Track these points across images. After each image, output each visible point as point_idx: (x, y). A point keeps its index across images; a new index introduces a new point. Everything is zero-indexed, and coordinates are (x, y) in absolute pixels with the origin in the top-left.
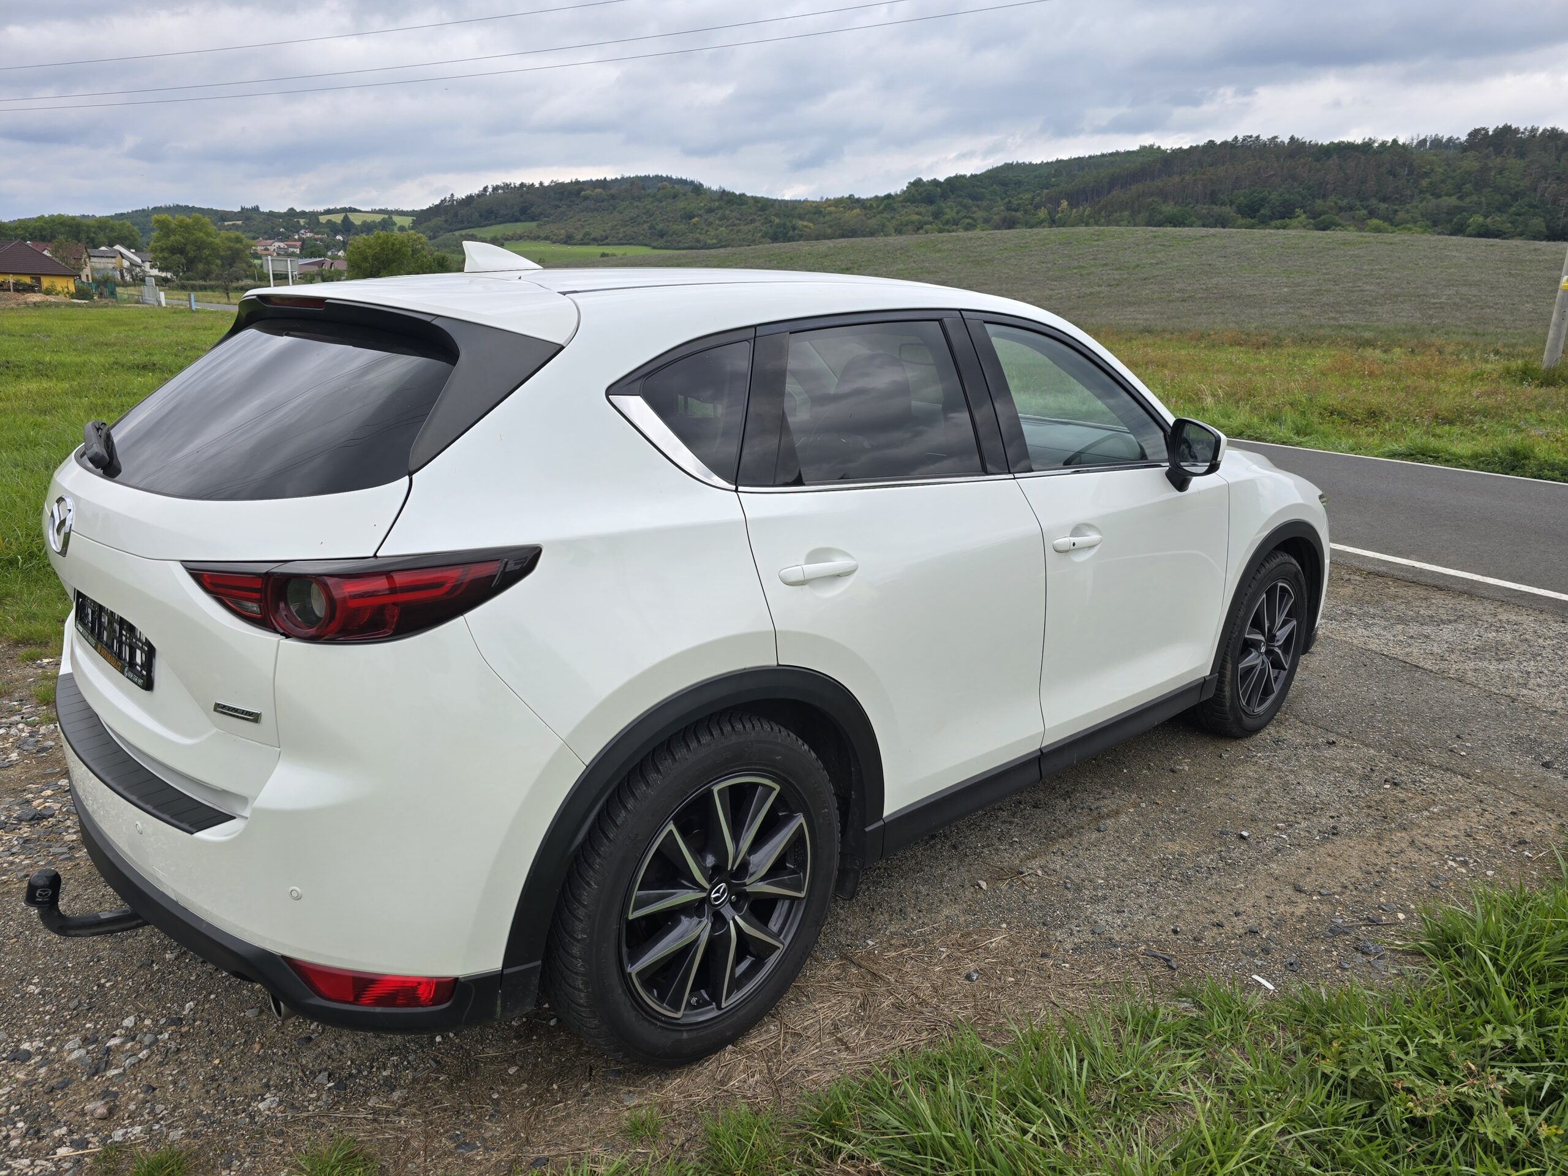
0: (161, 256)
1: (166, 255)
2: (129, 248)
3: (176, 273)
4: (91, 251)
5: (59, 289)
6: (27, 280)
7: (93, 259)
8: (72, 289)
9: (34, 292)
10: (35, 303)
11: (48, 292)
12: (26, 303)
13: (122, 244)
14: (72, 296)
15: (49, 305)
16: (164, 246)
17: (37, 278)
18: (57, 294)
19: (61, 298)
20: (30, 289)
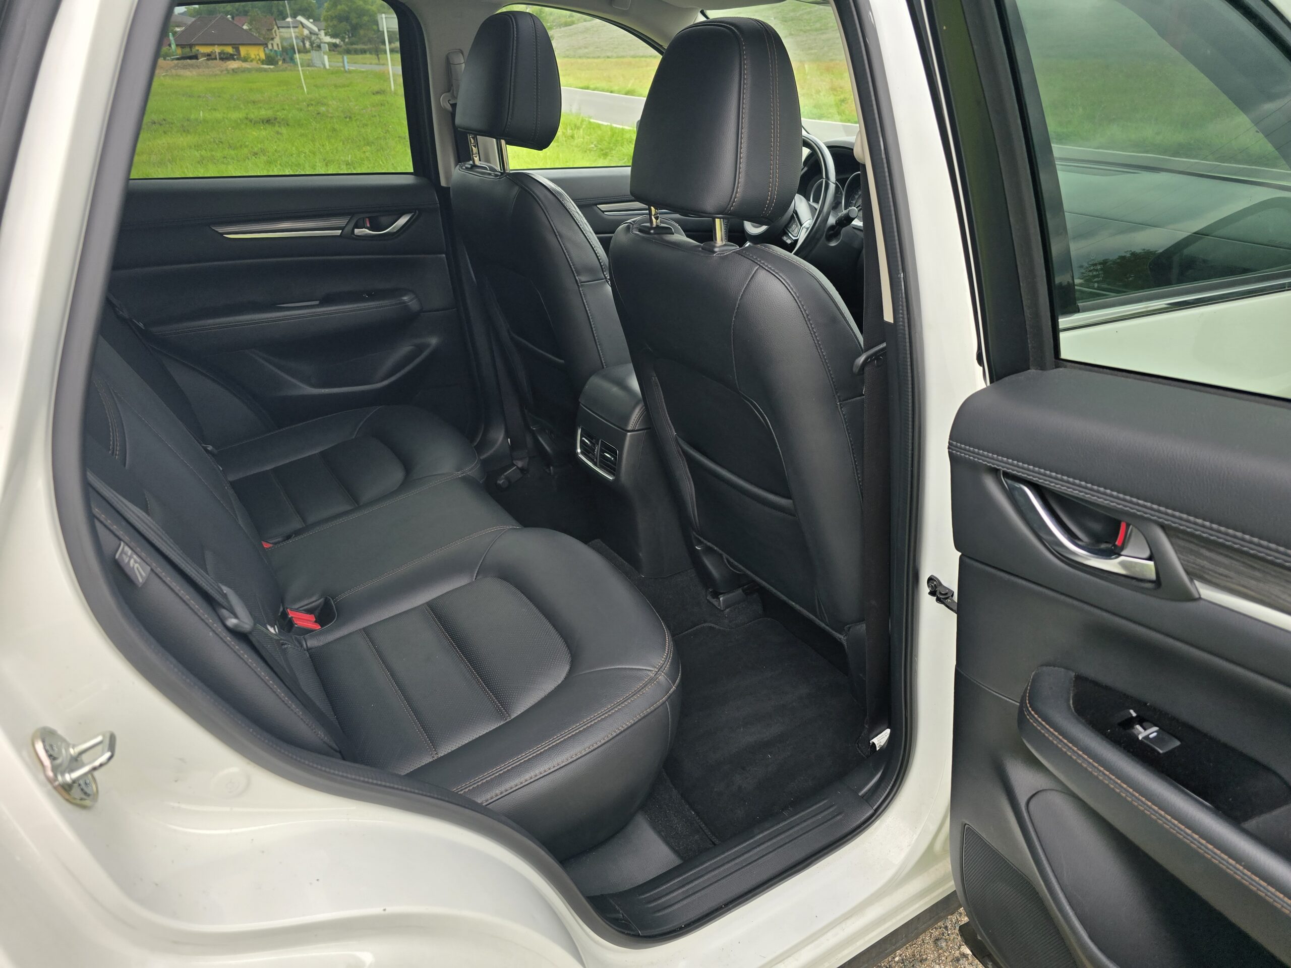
0: (331, 24)
1: (335, 22)
2: (308, 18)
3: (343, 39)
4: (280, 23)
5: (253, 56)
6: (229, 50)
7: (281, 30)
8: (263, 56)
9: (234, 60)
10: (233, 70)
11: (245, 60)
12: (227, 70)
13: (303, 15)
14: (263, 62)
15: (244, 71)
16: (334, 15)
17: (236, 47)
18: (251, 61)
19: (254, 65)
20: (230, 57)
